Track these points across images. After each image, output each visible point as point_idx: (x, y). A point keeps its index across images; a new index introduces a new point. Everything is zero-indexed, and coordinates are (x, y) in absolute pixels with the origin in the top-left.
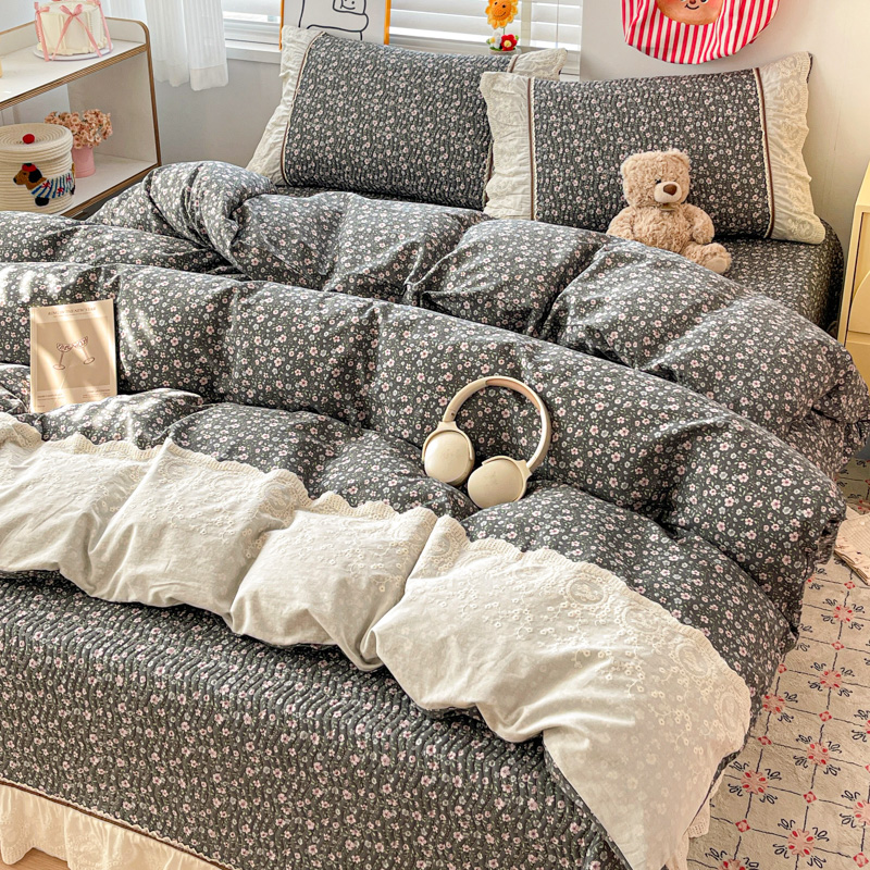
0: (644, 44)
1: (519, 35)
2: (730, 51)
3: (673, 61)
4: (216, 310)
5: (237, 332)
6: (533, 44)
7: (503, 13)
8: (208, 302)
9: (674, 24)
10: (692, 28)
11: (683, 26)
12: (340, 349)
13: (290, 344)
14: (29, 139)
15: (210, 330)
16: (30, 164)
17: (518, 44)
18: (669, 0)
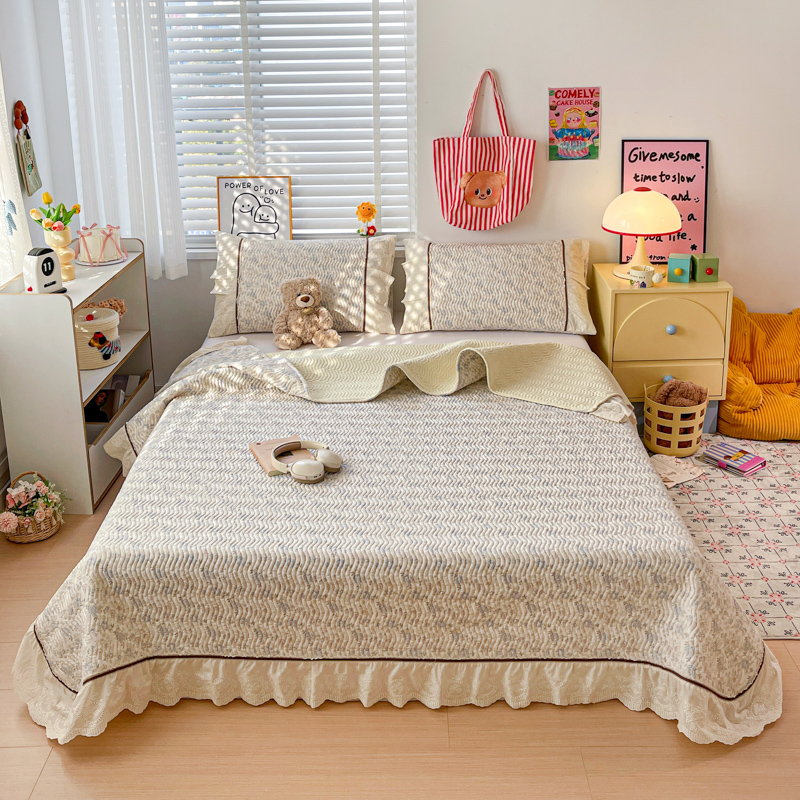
1: (378, 226)
2: (509, 220)
3: (475, 229)
6: (384, 230)
7: (368, 211)
9: (474, 208)
10: (484, 210)
11: (479, 209)
14: (90, 318)
16: (98, 333)
17: (377, 231)
18: (470, 195)
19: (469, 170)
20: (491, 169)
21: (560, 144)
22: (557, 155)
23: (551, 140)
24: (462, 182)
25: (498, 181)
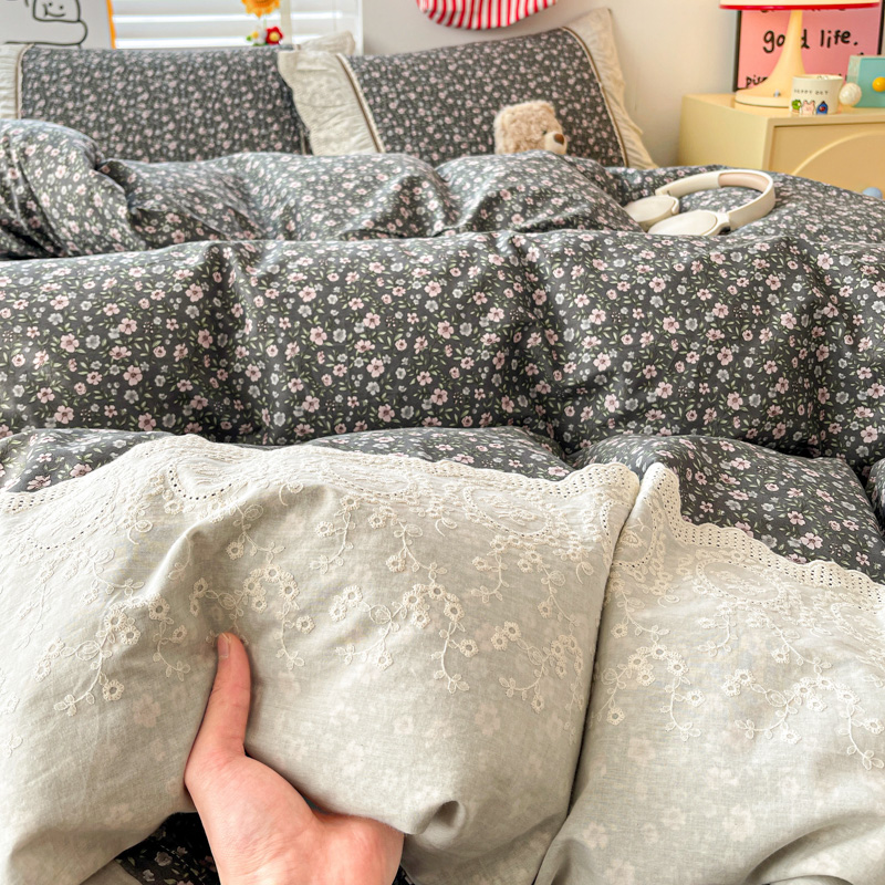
1: (284, 28)
4: (209, 295)
5: (265, 331)
8: (187, 282)
12: (496, 315)
13: (391, 326)
15: (204, 338)
17: (284, 36)
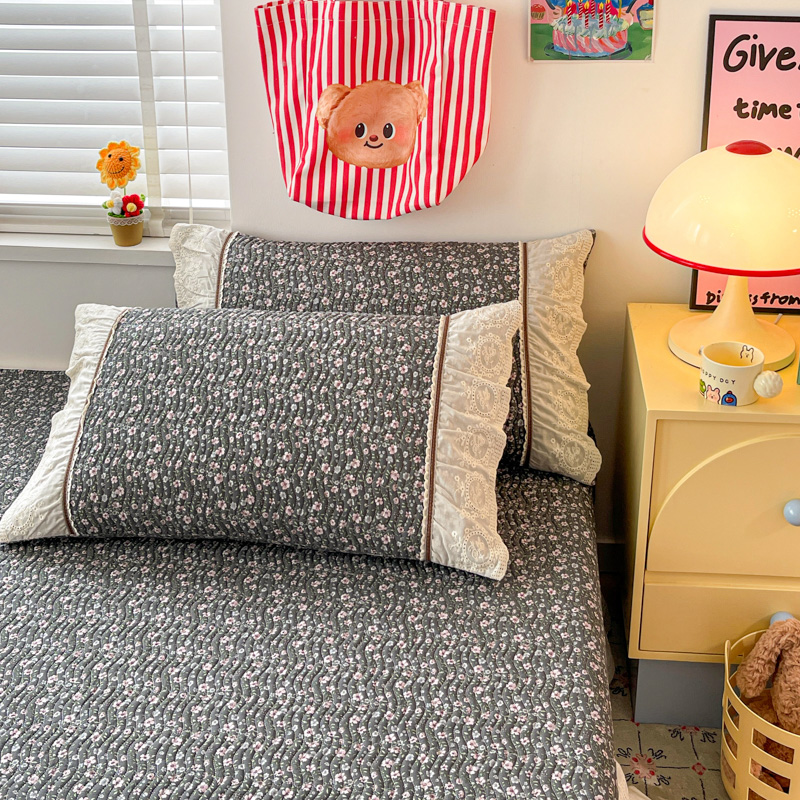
0: (315, 199)
1: (146, 194)
3: (354, 217)
6: (166, 203)
7: (120, 165)
9: (352, 168)
11: (364, 171)
17: (146, 204)
18: (343, 137)
19: (335, 79)
20: (393, 77)
21: (557, 21)
22: (551, 47)
23: (537, 10)
24: (321, 108)
25: (408, 106)
